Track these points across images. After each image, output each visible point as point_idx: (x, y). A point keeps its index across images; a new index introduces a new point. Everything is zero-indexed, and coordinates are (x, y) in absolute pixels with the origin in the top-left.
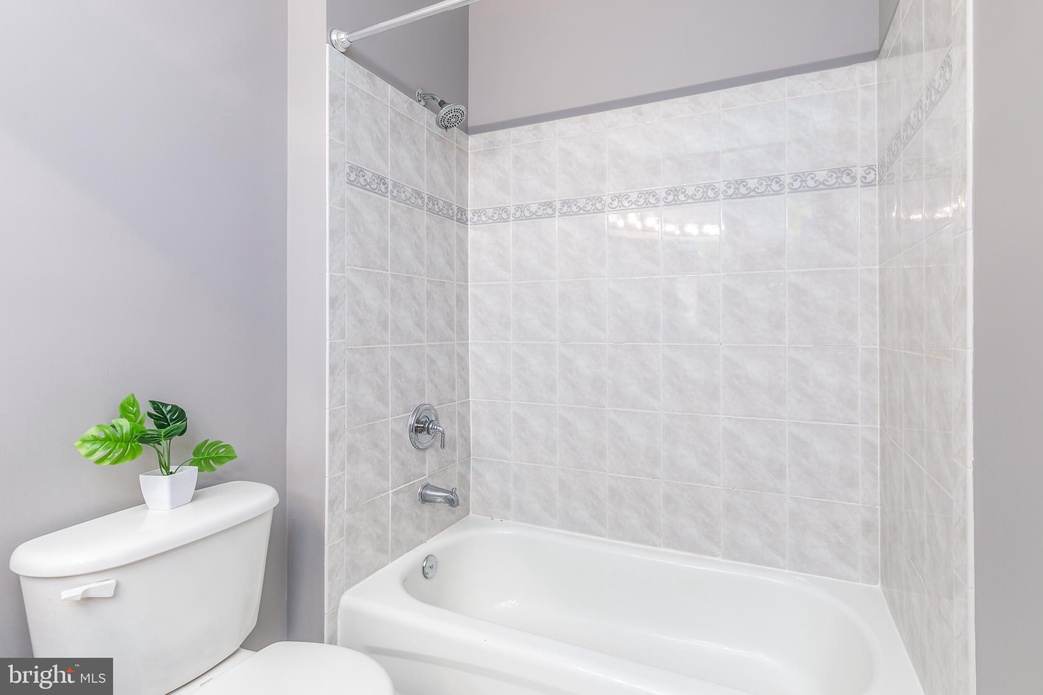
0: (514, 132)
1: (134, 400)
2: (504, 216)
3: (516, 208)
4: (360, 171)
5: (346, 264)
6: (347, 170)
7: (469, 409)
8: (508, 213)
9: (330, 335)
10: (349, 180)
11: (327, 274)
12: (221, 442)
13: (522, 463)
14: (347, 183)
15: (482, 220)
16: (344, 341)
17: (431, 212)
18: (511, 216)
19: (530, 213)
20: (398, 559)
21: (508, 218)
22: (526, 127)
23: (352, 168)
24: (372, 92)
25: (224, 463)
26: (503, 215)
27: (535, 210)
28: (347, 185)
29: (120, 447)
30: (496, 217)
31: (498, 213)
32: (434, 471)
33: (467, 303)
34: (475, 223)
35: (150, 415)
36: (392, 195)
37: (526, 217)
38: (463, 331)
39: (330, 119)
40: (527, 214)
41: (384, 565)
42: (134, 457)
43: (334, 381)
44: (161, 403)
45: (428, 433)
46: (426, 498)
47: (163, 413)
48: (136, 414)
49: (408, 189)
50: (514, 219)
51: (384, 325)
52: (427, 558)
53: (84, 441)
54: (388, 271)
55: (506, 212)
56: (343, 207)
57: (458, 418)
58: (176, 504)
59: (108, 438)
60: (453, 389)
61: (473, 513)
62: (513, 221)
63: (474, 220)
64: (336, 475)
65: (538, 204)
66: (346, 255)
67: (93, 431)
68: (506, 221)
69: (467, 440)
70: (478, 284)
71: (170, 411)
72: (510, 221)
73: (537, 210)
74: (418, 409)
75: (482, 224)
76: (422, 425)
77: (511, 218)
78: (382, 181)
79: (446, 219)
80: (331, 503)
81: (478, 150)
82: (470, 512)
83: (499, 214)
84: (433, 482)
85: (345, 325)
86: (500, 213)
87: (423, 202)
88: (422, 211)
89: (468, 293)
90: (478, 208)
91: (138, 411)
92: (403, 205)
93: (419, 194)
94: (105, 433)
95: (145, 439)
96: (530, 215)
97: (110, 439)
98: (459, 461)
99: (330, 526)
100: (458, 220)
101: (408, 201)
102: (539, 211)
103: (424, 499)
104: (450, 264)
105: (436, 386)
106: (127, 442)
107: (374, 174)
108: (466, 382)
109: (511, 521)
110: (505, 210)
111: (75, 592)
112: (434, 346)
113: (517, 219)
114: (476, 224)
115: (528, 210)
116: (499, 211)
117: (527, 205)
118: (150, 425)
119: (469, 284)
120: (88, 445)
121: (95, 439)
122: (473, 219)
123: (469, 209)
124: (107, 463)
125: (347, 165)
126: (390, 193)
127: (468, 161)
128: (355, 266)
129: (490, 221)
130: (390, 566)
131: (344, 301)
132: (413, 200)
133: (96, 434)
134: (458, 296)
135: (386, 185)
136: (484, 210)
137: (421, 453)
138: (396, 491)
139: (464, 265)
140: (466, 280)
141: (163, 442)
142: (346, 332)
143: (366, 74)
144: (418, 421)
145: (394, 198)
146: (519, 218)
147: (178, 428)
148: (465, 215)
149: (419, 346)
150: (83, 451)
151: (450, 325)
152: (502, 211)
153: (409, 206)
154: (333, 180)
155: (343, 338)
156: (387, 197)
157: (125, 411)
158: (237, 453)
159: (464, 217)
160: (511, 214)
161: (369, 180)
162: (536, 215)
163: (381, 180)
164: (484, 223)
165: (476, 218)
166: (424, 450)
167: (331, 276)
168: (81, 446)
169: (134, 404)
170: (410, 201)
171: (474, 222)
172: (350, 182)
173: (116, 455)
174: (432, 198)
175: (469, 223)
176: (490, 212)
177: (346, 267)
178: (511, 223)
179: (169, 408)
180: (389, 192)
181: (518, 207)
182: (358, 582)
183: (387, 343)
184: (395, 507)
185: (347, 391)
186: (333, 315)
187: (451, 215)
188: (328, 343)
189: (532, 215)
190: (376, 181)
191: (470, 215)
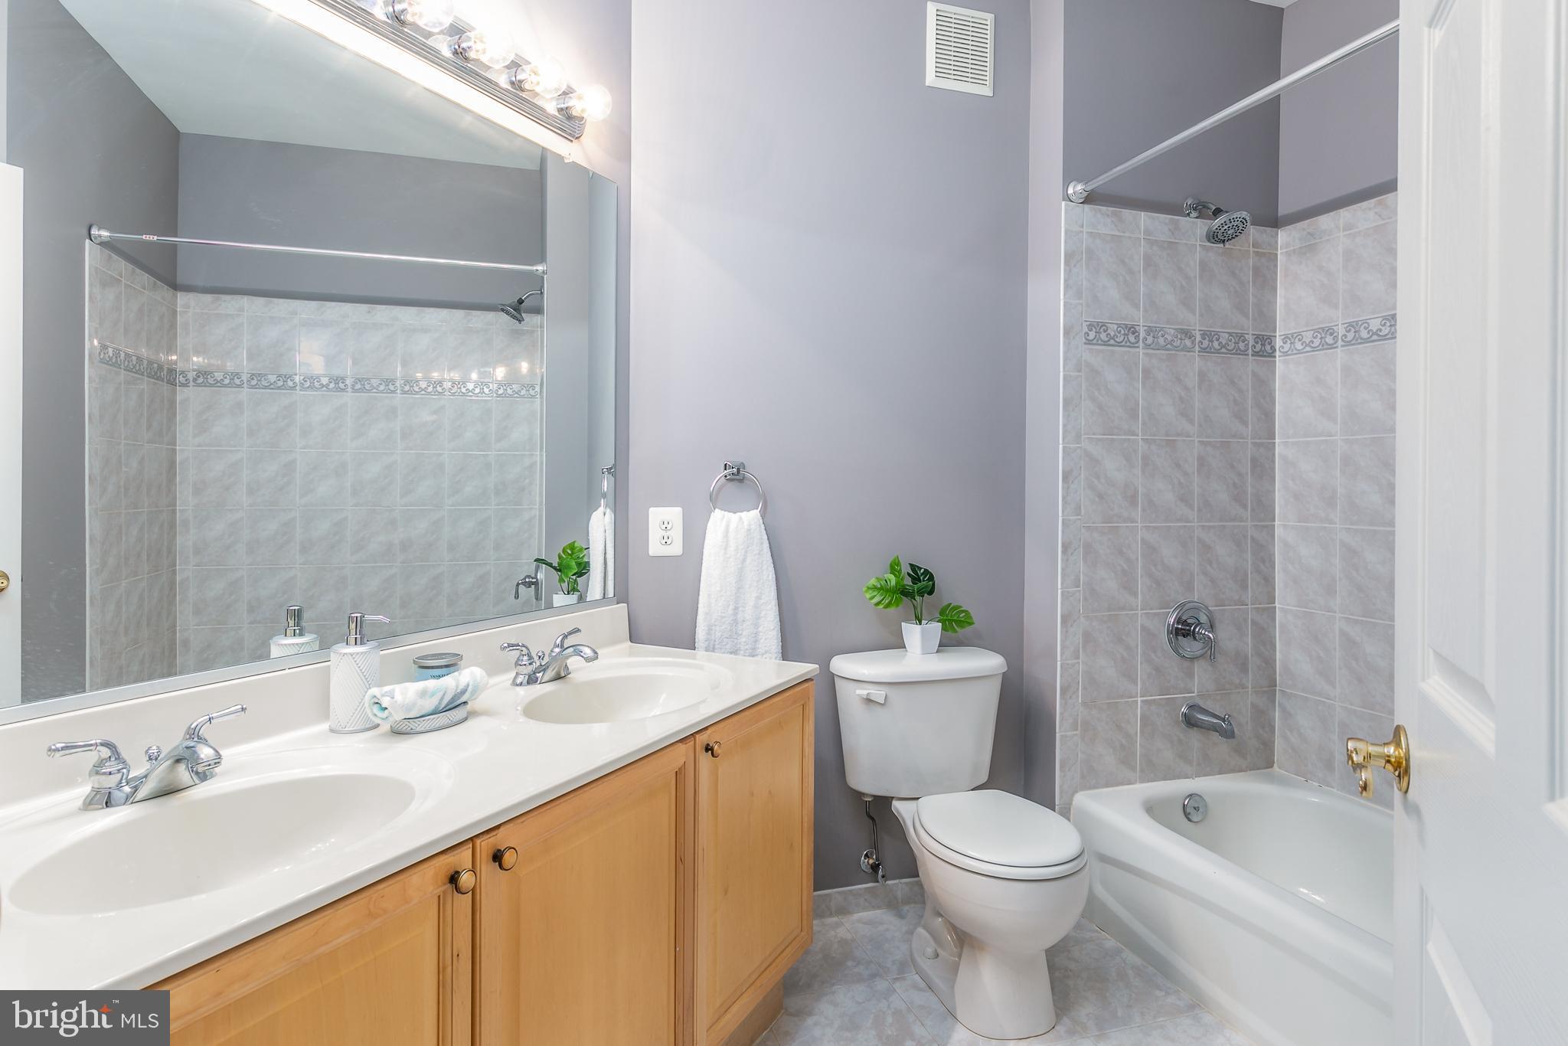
0: (1345, 214)
1: (899, 561)
2: (1329, 340)
3: (1347, 327)
4: (1101, 327)
5: (1082, 433)
6: (1086, 329)
7: (1274, 620)
8: (1335, 335)
9: (1063, 512)
10: (1087, 339)
11: (1061, 446)
12: (961, 607)
13: (1353, 707)
14: (1085, 343)
15: (1296, 349)
16: (1080, 517)
17: (1208, 352)
18: (1340, 340)
19: (1368, 333)
20: (1150, 784)
21: (1335, 343)
22: (1365, 204)
23: (1091, 326)
24: (1119, 231)
25: (964, 627)
26: (1327, 340)
27: (1376, 328)
28: (1084, 346)
29: (889, 596)
30: (1317, 342)
31: (1319, 336)
32: (1207, 691)
33: (1273, 469)
34: (1285, 354)
35: (909, 574)
36: (1146, 344)
37: (1361, 339)
38: (1264, 510)
39: (1065, 281)
40: (1364, 334)
41: (1130, 783)
42: (897, 606)
43: (1067, 560)
44: (918, 567)
45: (1195, 638)
46: (1192, 722)
47: (917, 574)
48: (900, 571)
49: (1168, 331)
50: (1343, 343)
51: (1133, 500)
52: (1191, 795)
53: (869, 588)
54: (1138, 436)
55: (1331, 334)
56: (1080, 371)
57: (1251, 629)
58: (925, 652)
59: (881, 588)
60: (1244, 586)
61: (1280, 768)
62: (1342, 346)
63: (1285, 350)
64: (1069, 662)
65: (1381, 319)
66: (1083, 423)
67: (873, 582)
68: (1332, 347)
69: (1269, 663)
70: (1290, 440)
71: (922, 574)
72: (1337, 347)
73: (1380, 327)
74: (1183, 605)
75: (1296, 354)
76: (1188, 628)
77: (1340, 343)
78: (1132, 330)
79: (1233, 356)
80: (1064, 691)
81: (1292, 248)
82: (1275, 765)
83: (1321, 338)
84: (1208, 705)
85: (1080, 500)
86: (1323, 336)
87: (1193, 342)
88: (1192, 353)
89: (1274, 455)
90: (1290, 332)
91: (901, 569)
92: (1163, 352)
93: (1187, 334)
94: (881, 584)
95: (905, 593)
96: (1369, 336)
97: (883, 589)
98: (1252, 688)
99: (1061, 714)
100: (1256, 354)
101: (1169, 346)
102: (1383, 328)
103: (1190, 722)
104: (1240, 417)
105: (1212, 581)
106: (894, 593)
107: (1119, 325)
108: (1268, 581)
109: (1335, 790)
110: (1330, 331)
111: (863, 691)
112: (1210, 527)
113: (1348, 343)
114: (1287, 355)
115: (1365, 328)
116: (1321, 334)
117: (1365, 322)
118: (908, 581)
119: (1277, 441)
120: (871, 592)
121: (875, 588)
122: (1283, 347)
123: (1278, 334)
124: (881, 606)
125: (1084, 324)
126: (1143, 341)
127: (1276, 266)
128: (1094, 434)
129: (1308, 349)
130: (1138, 786)
131: (1080, 474)
132: (1177, 343)
133: (875, 584)
134: (1255, 462)
135: (1137, 334)
136: (1299, 334)
137: (1186, 664)
138: (1145, 701)
139: (1268, 416)
140: (1272, 435)
141: (918, 598)
142: (1082, 508)
143: (1110, 213)
144: (1179, 621)
145: (1147, 346)
146: (1351, 341)
147: (926, 587)
148: (1270, 344)
149: (1185, 526)
150: (868, 596)
151: (1239, 499)
152: (1326, 334)
153: (1170, 352)
154: (1067, 344)
155: (1078, 515)
156: (1138, 347)
157: (893, 571)
158: (974, 620)
159: (1268, 348)
160: (1340, 337)
161: (1112, 334)
162: (1378, 335)
163: (1130, 329)
164: (1299, 352)
165: (1287, 347)
166: (1192, 659)
167: (1064, 448)
168: (866, 591)
169: (898, 564)
170: (1172, 345)
171: (1283, 352)
172: (1089, 342)
173: (887, 602)
174: (1208, 333)
175: (1278, 353)
176: (1308, 337)
177: (1083, 437)
178: (1339, 350)
179: (922, 571)
180: (1141, 341)
181: (1350, 324)
182: (1095, 787)
183: (1137, 522)
184: (1145, 719)
185: (1083, 573)
186: (1066, 489)
187: (1242, 348)
188: (1060, 519)
189: (1371, 336)
190: (1123, 332)
191: (1278, 343)
